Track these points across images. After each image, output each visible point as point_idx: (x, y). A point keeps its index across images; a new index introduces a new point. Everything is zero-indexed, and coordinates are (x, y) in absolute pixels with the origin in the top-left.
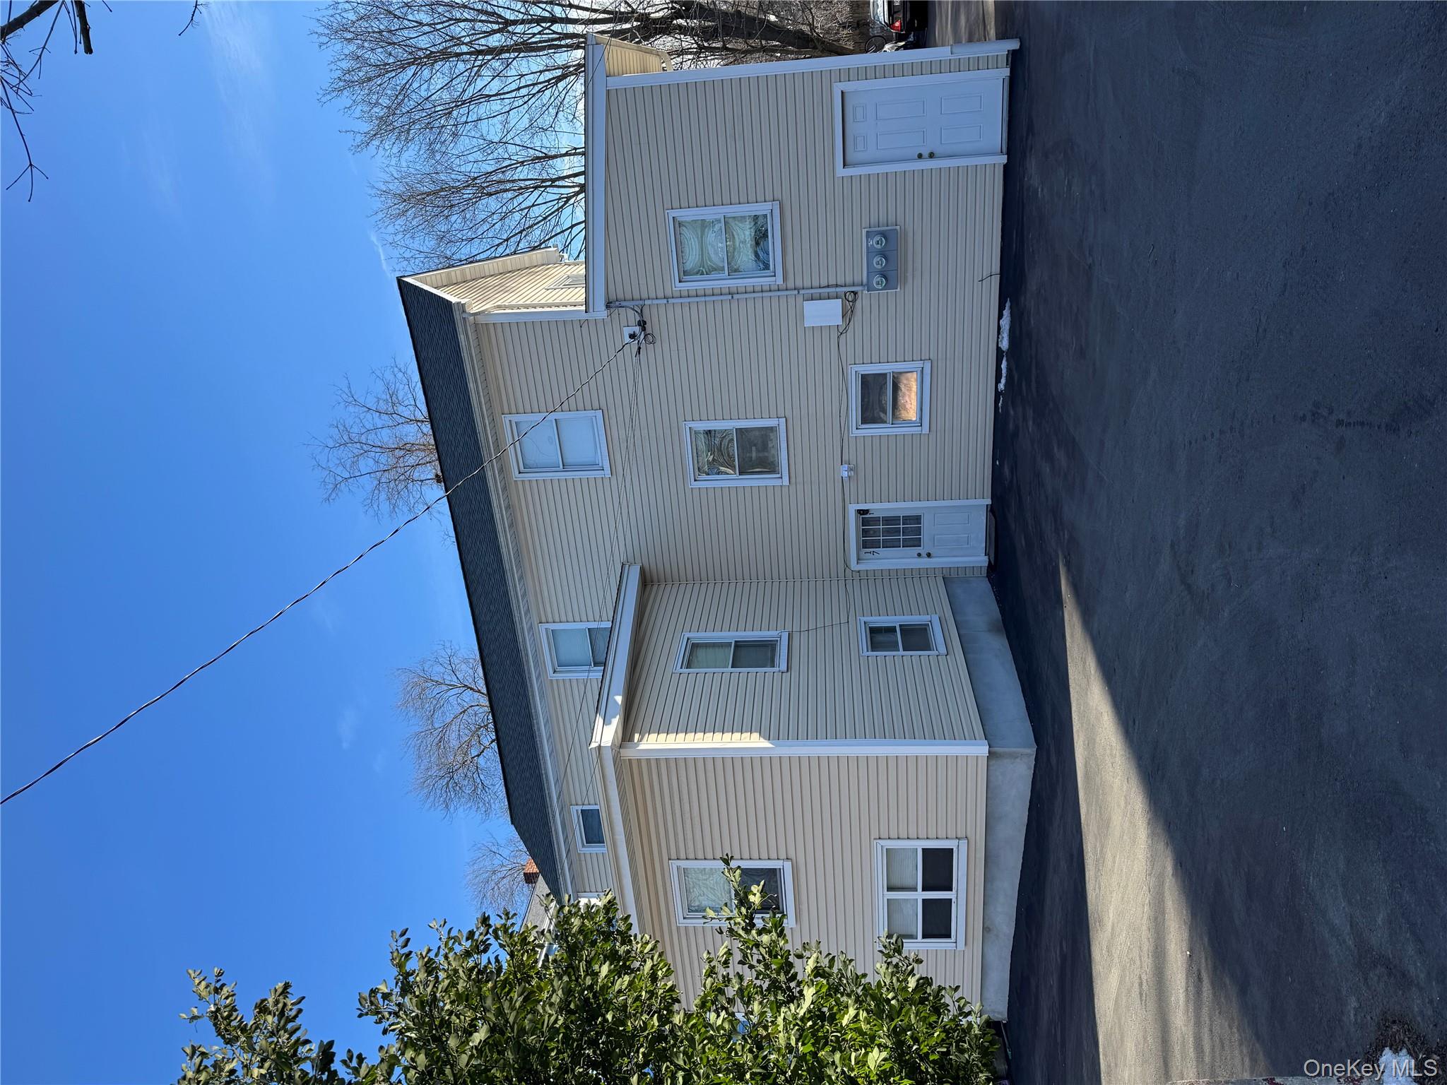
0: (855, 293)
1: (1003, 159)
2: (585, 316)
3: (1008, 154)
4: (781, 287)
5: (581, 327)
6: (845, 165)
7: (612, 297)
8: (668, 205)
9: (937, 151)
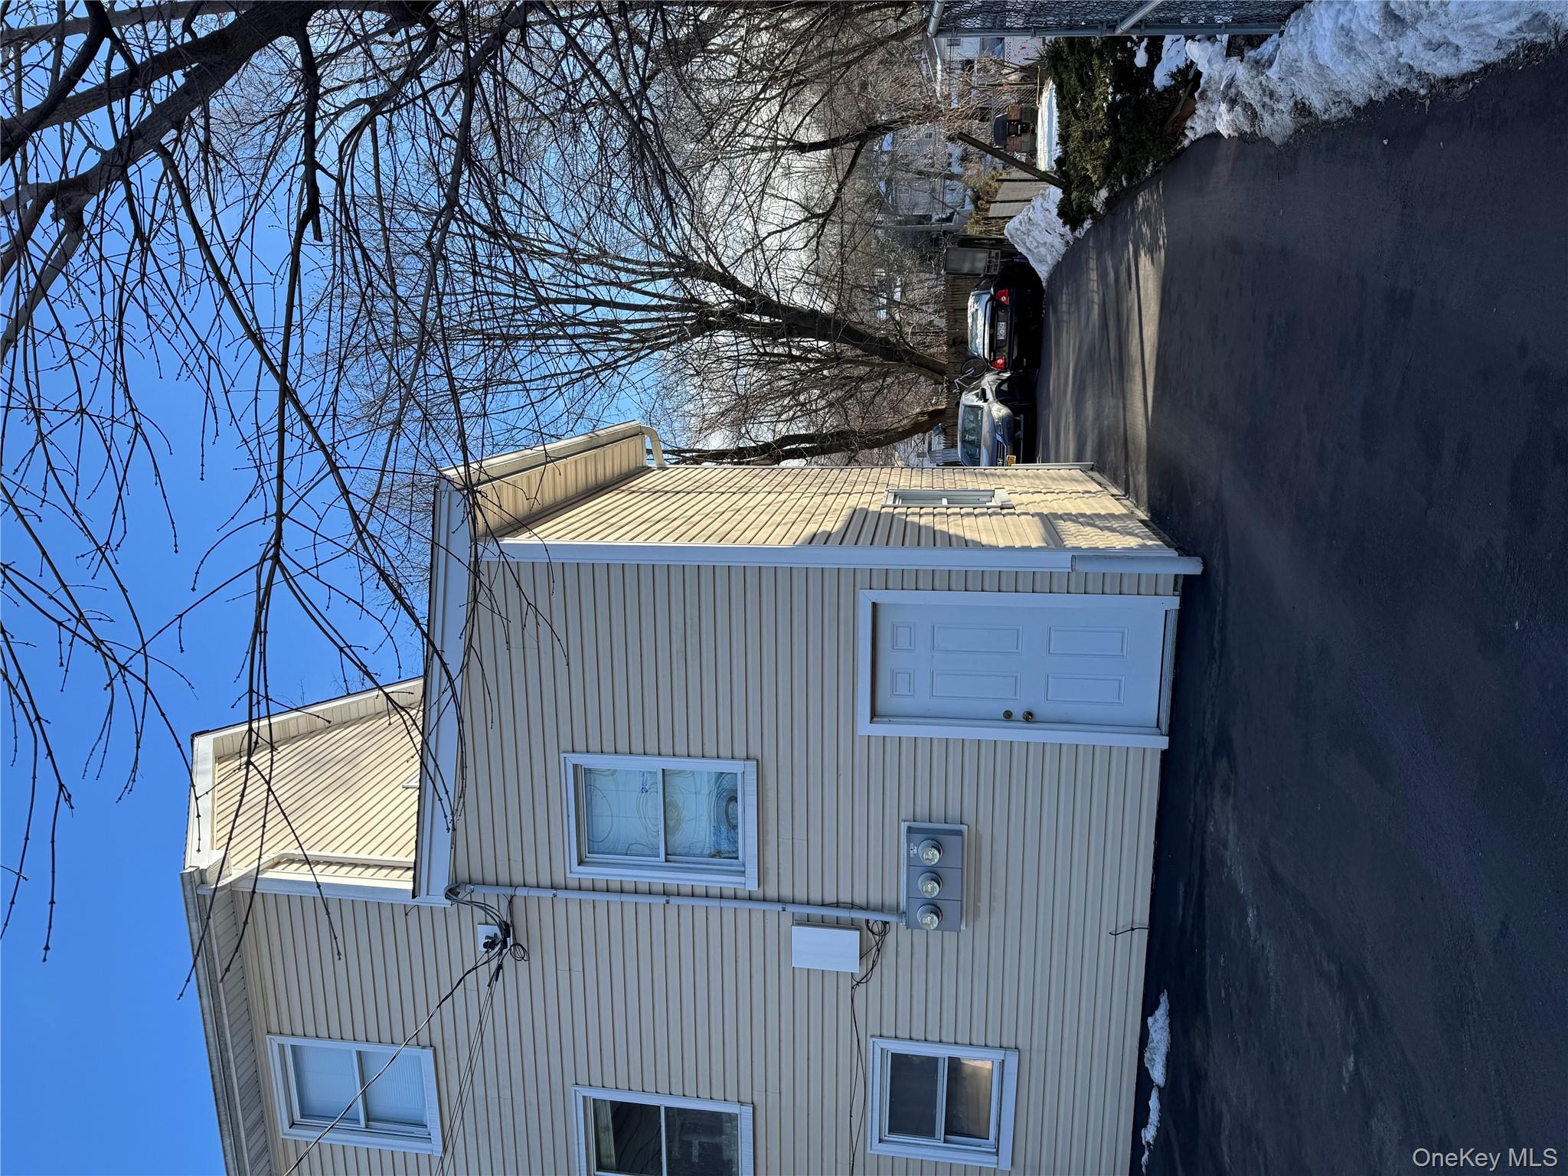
0: (885, 923)
1: (1163, 743)
2: (412, 902)
3: (1172, 733)
4: (754, 895)
5: (406, 914)
6: (874, 715)
7: (463, 875)
8: (566, 744)
9: (1039, 711)
